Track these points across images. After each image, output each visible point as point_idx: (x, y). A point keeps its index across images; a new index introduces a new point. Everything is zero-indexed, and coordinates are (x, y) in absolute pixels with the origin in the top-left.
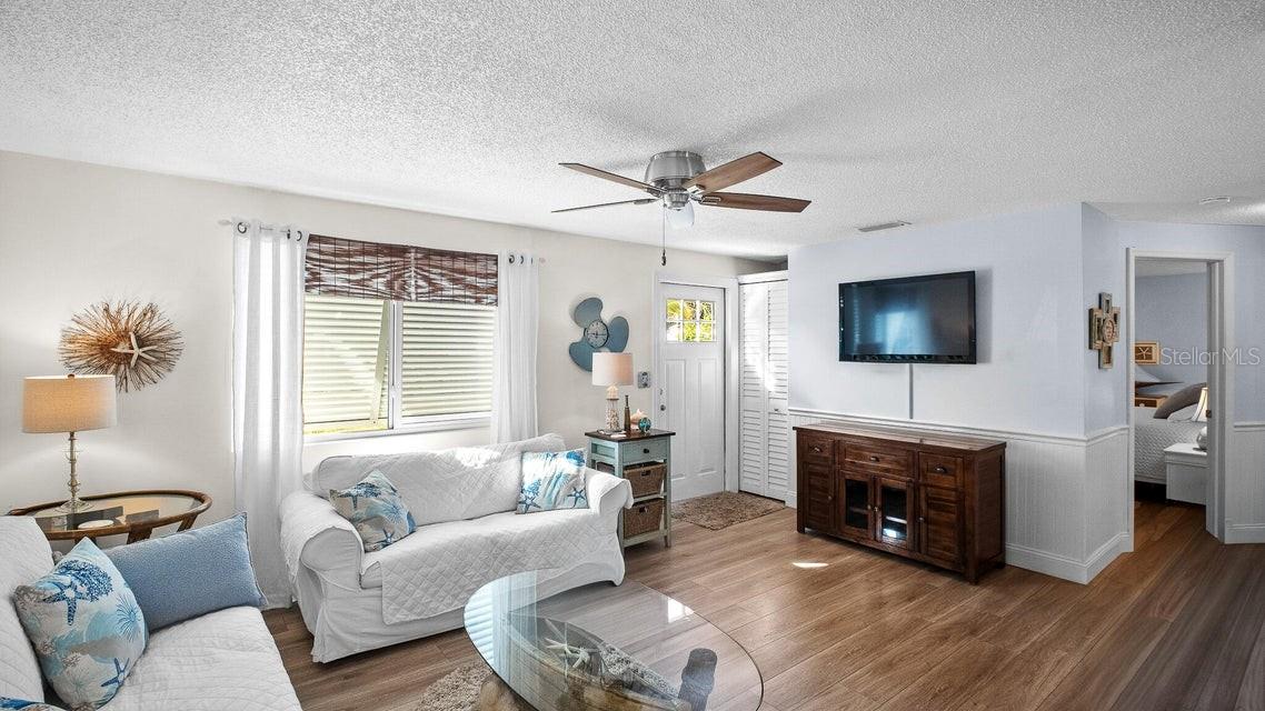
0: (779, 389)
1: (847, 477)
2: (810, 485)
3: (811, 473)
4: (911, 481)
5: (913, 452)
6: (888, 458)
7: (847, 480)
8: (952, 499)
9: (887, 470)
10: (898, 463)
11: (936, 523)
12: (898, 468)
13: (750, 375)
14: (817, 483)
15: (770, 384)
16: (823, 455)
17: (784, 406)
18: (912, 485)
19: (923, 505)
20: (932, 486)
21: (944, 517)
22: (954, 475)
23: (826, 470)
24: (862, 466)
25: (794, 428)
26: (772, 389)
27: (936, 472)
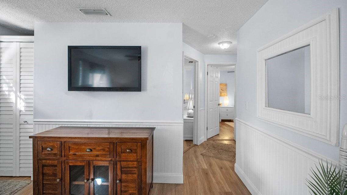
0: (28, 109)
1: (71, 164)
2: (43, 174)
3: (44, 166)
4: (111, 160)
5: (114, 143)
6: (98, 148)
7: (70, 166)
8: (135, 166)
9: (97, 156)
10: (104, 150)
11: (126, 181)
12: (104, 153)
13: (5, 101)
14: (48, 172)
15: (21, 106)
16: (54, 152)
17: (30, 119)
18: (112, 162)
19: (119, 172)
20: (123, 161)
21: (130, 177)
22: (136, 153)
23: (56, 162)
24: (81, 156)
25: (30, 137)
26: (23, 109)
27: (126, 152)
